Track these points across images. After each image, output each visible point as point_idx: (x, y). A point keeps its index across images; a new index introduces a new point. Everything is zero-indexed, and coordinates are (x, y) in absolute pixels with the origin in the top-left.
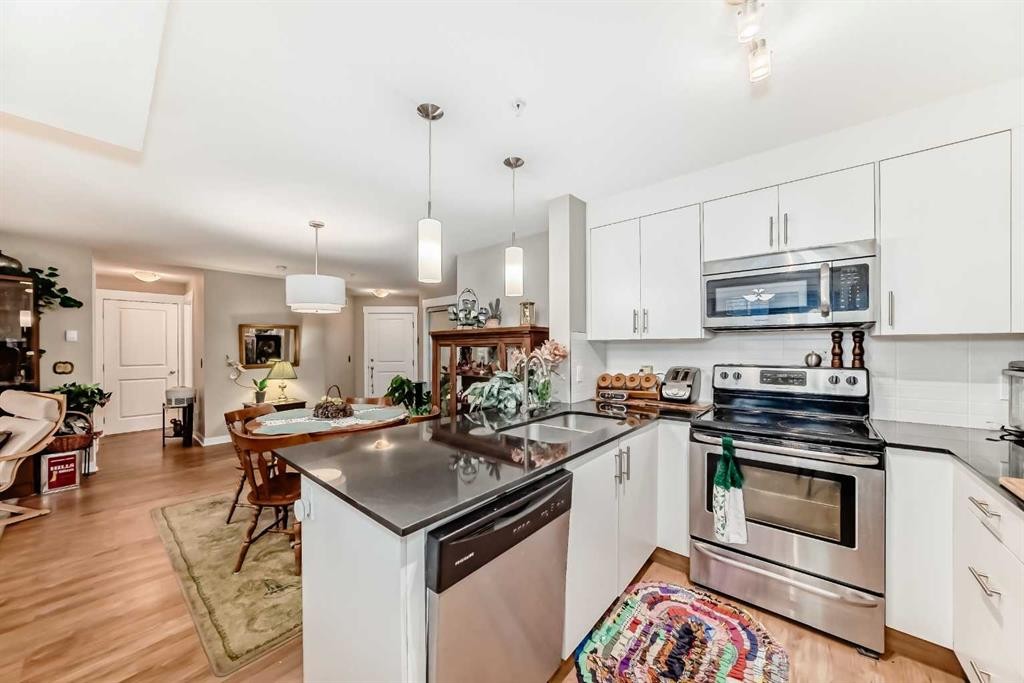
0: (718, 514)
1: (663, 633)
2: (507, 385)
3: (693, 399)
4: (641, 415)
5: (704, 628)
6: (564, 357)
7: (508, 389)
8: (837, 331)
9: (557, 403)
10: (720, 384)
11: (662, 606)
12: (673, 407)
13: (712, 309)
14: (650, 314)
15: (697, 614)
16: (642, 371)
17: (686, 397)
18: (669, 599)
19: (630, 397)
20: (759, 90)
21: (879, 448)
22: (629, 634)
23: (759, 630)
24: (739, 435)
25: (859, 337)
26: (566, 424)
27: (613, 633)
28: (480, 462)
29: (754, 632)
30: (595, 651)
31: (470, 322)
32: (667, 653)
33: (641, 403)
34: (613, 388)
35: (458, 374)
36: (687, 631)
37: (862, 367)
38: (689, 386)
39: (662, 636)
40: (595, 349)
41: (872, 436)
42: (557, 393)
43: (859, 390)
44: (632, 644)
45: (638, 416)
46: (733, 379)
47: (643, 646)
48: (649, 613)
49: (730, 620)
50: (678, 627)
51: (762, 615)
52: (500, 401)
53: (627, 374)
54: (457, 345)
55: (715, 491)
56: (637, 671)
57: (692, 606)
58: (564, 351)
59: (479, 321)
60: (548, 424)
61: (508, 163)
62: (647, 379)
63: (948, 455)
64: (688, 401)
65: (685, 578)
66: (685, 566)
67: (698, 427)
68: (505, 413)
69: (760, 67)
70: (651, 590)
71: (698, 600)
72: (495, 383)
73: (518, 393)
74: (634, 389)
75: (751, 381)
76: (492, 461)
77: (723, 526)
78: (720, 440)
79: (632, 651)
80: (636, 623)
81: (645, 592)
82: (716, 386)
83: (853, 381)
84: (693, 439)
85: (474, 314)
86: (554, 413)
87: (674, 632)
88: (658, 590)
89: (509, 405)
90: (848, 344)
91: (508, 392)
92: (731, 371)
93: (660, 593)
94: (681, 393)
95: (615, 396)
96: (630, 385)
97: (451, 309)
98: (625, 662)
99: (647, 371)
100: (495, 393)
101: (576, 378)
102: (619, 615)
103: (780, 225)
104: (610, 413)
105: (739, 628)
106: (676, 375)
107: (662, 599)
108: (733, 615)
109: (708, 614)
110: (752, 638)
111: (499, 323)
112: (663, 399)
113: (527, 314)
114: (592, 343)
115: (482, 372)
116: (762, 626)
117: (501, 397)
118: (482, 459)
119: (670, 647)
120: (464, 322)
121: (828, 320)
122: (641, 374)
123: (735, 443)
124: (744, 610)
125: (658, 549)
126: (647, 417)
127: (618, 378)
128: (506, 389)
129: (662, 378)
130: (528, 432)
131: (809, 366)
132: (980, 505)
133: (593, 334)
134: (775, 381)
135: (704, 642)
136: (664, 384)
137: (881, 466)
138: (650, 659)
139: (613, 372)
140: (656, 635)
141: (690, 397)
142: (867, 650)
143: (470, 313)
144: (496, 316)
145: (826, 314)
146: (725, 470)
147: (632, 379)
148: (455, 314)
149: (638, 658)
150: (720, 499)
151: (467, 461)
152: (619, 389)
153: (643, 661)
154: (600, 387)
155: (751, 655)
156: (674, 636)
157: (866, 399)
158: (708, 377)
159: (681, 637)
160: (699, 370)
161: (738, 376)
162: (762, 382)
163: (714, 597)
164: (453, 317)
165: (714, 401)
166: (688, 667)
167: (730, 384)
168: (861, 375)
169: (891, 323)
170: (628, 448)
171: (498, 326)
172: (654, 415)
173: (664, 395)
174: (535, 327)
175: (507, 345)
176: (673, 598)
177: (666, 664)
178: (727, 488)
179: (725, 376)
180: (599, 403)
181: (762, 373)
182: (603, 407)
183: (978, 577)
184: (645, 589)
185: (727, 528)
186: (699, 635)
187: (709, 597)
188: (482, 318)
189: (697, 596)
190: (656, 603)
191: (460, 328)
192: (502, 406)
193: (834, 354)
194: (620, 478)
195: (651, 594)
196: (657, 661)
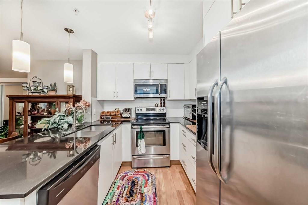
0: (139, 147)
1: (127, 186)
2: (62, 118)
3: (131, 117)
4: (116, 123)
5: (137, 178)
6: (89, 106)
7: (63, 119)
8: (161, 98)
9: (86, 123)
10: (137, 112)
11: (125, 179)
12: (126, 119)
13: (136, 92)
14: (119, 93)
15: (135, 176)
16: (115, 110)
17: (129, 116)
18: (127, 175)
19: (112, 118)
20: (151, 40)
21: (169, 123)
22: (118, 191)
23: (149, 173)
24: (143, 125)
25: (164, 100)
26: (91, 129)
27: (112, 194)
28: (44, 154)
29: (148, 174)
30: (107, 203)
31: (38, 91)
32: (129, 191)
33: (116, 119)
34: (106, 116)
35: (29, 115)
36: (134, 182)
37: (165, 107)
38: (130, 113)
39: (127, 187)
40: (100, 103)
41: (167, 121)
42: (85, 119)
43: (164, 112)
44: (119, 194)
45: (115, 124)
46: (140, 111)
47: (122, 192)
48: (122, 182)
49: (143, 173)
50: (131, 182)
51: (149, 169)
52: (59, 125)
53: (111, 111)
54: (29, 102)
55: (138, 141)
56: (121, 201)
57: (134, 174)
58: (89, 104)
59: (43, 91)
60: (84, 131)
61: (66, 30)
62: (118, 112)
63: (178, 123)
64: (129, 118)
65: (130, 168)
66: (131, 164)
67: (133, 125)
68: (62, 129)
69: (151, 35)
70: (122, 175)
71: (135, 172)
72: (56, 118)
73: (69, 121)
74: (113, 115)
75: (144, 111)
76: (51, 151)
77: (140, 150)
78: (139, 127)
79: (119, 196)
80: (119, 187)
81: (120, 176)
82: (136, 113)
83: (163, 110)
84: (132, 128)
85: (40, 88)
86: (85, 127)
87: (130, 184)
88: (124, 174)
89: (64, 126)
90: (163, 101)
91: (63, 121)
92: (140, 109)
93: (125, 175)
94: (128, 115)
95: (108, 118)
96: (112, 114)
97: (24, 85)
98: (117, 201)
99: (117, 110)
100: (57, 122)
101: (94, 113)
102: (113, 188)
103: (151, 73)
104: (105, 124)
105: (145, 174)
106: (126, 110)
107: (125, 176)
108: (143, 172)
109: (138, 174)
110: (148, 176)
111: (56, 93)
112: (122, 118)
113: (71, 90)
114: (98, 101)
115: (45, 114)
116: (150, 172)
117: (60, 123)
118: (45, 152)
119: (129, 188)
120: (34, 91)
121: (160, 96)
122: (115, 111)
123: (143, 127)
124: (146, 170)
125: (123, 162)
126: (118, 124)
127: (108, 112)
128: (62, 119)
129: (122, 112)
130: (76, 135)
131: (156, 107)
132: (183, 131)
133: (100, 98)
134: (149, 111)
135: (138, 182)
136: (123, 113)
137: (169, 127)
138: (124, 195)
139: (106, 111)
140: (125, 187)
141: (130, 117)
142: (168, 167)
143: (37, 87)
144: (54, 90)
145: (159, 95)
146: (140, 135)
147: (113, 112)
148: (27, 87)
149: (121, 197)
150: (139, 143)
151: (35, 155)
152: (108, 116)
153: (122, 197)
154: (101, 116)
155: (148, 179)
156: (130, 185)
157: (165, 113)
158: (134, 110)
159: (132, 184)
160: (132, 109)
161: (141, 110)
162: (147, 111)
163: (138, 169)
164: (26, 89)
165: (136, 117)
166: (135, 191)
167: (140, 112)
168: (165, 108)
169: (170, 97)
170: (116, 134)
171: (55, 94)
172: (120, 123)
173: (123, 116)
174: (74, 95)
175: (60, 102)
176: (128, 175)
177: (129, 194)
178: (141, 139)
179: (138, 110)
180: (101, 121)
181: (147, 109)
182: (103, 122)
183: (183, 144)
184: (120, 175)
185: (141, 150)
186: (136, 181)
187: (137, 170)
188: (45, 90)
189: (134, 171)
190: (124, 178)
191: (30, 94)
192: (60, 127)
193: (160, 104)
194: (114, 143)
195: (122, 176)
196: (126, 194)
